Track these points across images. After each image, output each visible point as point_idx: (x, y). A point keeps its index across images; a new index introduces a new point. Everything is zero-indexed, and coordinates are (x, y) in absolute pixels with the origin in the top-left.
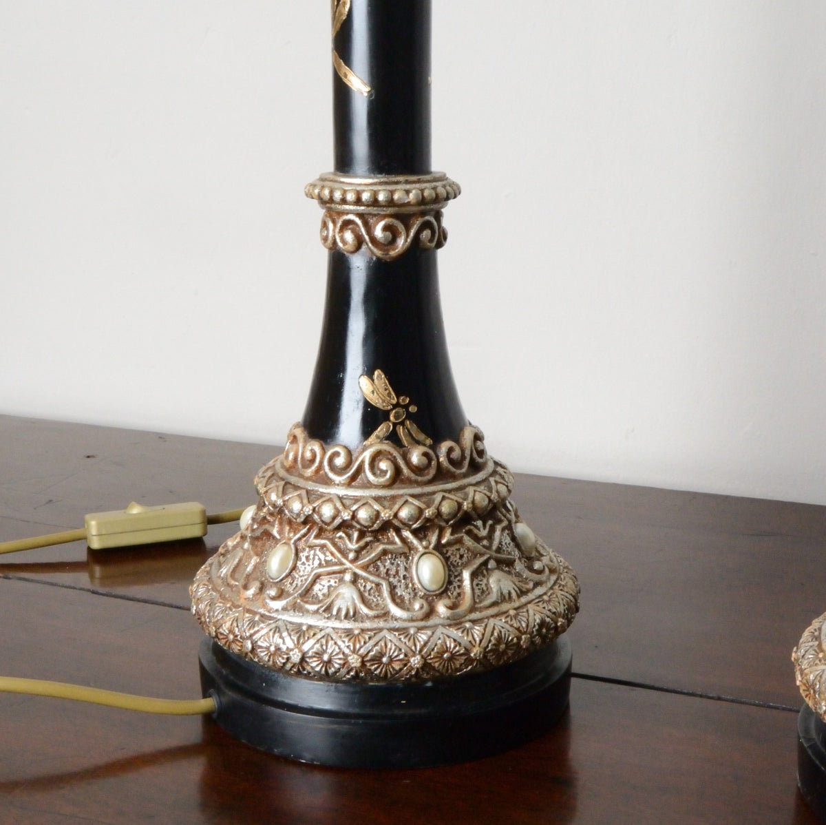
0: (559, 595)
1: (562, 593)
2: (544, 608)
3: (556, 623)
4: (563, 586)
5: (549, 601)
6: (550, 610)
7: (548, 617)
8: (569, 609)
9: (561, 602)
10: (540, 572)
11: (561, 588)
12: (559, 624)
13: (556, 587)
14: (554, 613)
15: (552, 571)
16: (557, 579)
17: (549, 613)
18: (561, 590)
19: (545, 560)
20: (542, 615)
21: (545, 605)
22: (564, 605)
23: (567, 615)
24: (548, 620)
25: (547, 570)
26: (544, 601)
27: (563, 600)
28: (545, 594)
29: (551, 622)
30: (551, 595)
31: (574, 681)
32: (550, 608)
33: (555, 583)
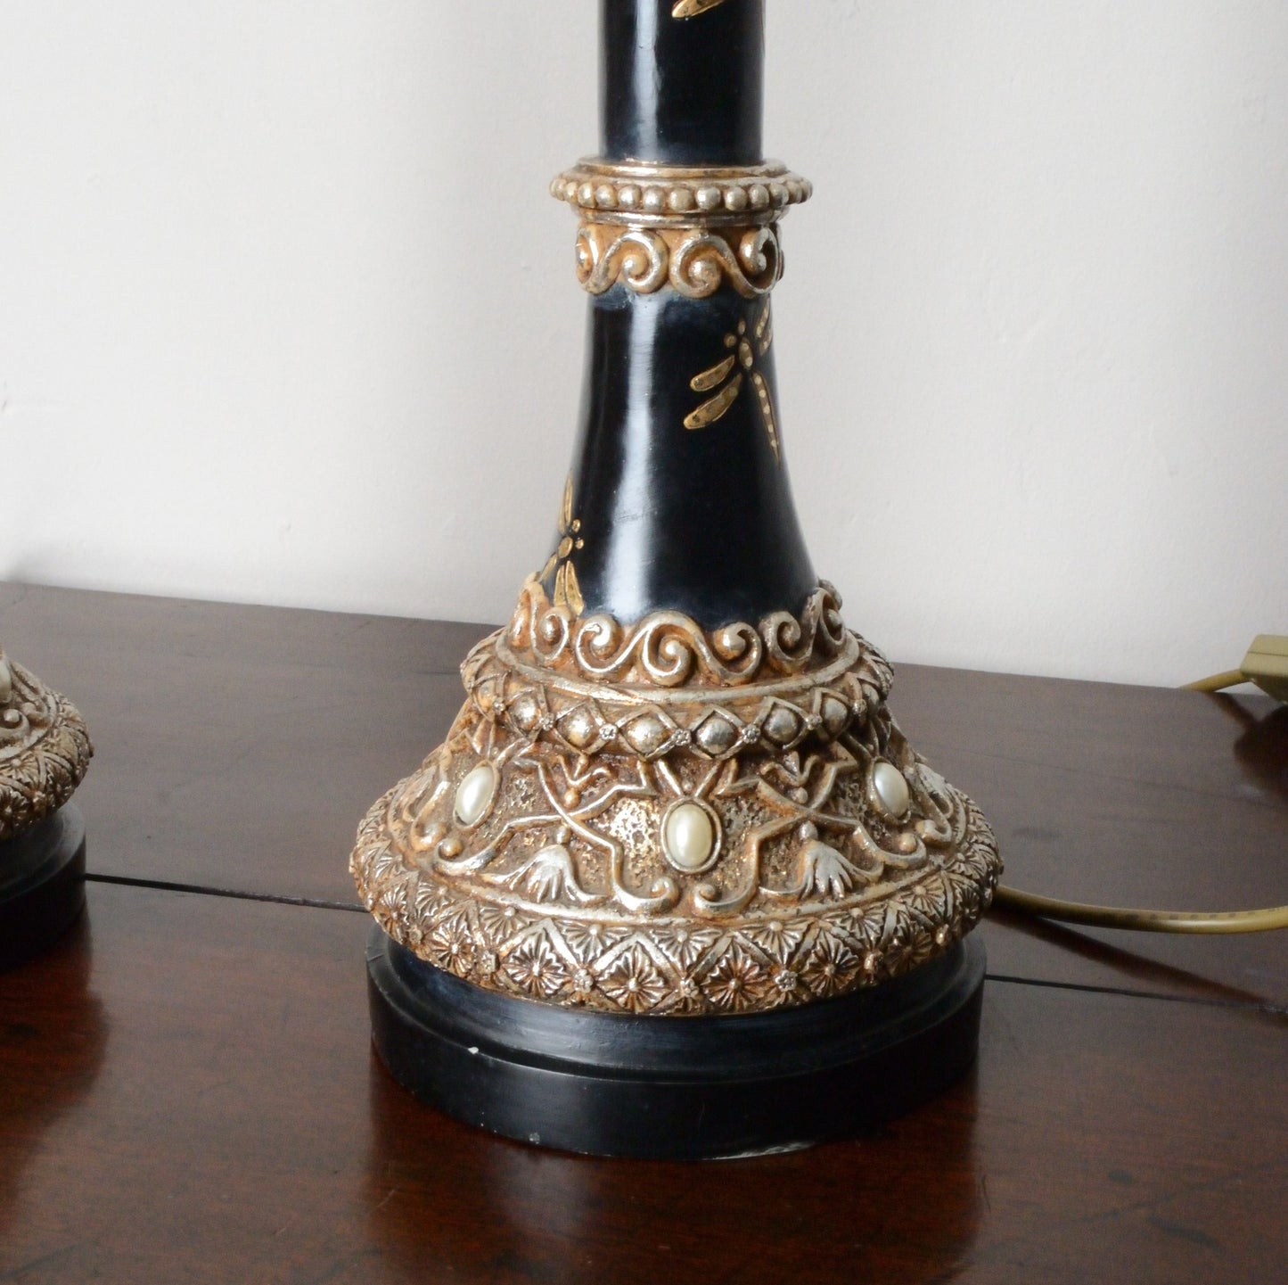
0: (40, 758)
1: (48, 755)
2: (10, 777)
3: (30, 799)
4: (53, 745)
5: (21, 767)
6: (19, 780)
7: (15, 790)
8: (58, 778)
9: (42, 767)
10: (14, 725)
11: (48, 747)
12: (35, 800)
13: (40, 747)
14: (27, 784)
15: (34, 723)
16: (45, 735)
17: (17, 784)
18: (47, 751)
19: (28, 708)
20: (5, 787)
21: (13, 773)
22: (48, 773)
23: (54, 787)
24: (14, 794)
25: (25, 722)
26: (12, 767)
27: (46, 765)
28: (18, 756)
29: (20, 797)
30: (27, 758)
31: (90, 886)
32: (21, 776)
33: (39, 741)
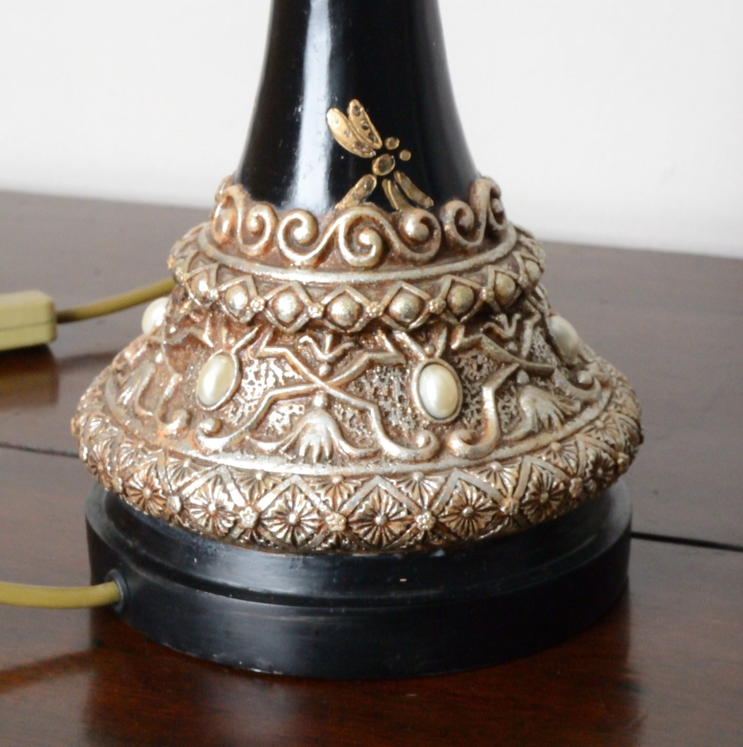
0: (616, 419)
1: (621, 416)
2: (598, 439)
3: (615, 459)
4: (621, 406)
5: (604, 429)
6: (606, 442)
7: (605, 451)
8: (632, 439)
9: (620, 429)
10: (588, 387)
11: (618, 409)
12: (620, 461)
13: (612, 408)
14: (612, 446)
15: (604, 385)
16: (612, 396)
17: (605, 446)
18: (619, 412)
19: (593, 369)
20: (597, 449)
21: (599, 434)
22: (625, 434)
23: (629, 448)
24: (605, 456)
25: (597, 384)
26: (597, 429)
27: (622, 426)
28: (598, 418)
29: (609, 459)
30: (607, 419)
32: (607, 438)
33: (609, 402)
